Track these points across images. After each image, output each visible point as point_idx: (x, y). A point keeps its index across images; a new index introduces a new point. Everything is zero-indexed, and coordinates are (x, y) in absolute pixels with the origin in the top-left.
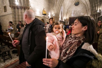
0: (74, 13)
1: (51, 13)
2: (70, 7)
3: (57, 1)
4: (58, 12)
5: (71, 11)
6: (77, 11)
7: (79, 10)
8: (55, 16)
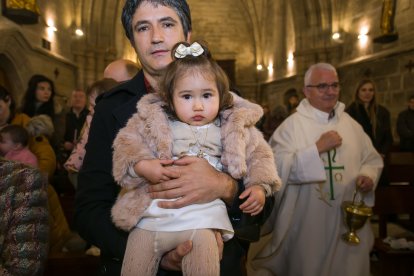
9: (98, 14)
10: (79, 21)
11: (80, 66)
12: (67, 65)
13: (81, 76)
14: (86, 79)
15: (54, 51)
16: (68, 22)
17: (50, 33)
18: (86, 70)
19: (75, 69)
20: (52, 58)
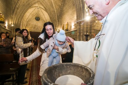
0: (34, 28)
1: (8, 22)
2: (30, 20)
3: (18, 9)
4: (18, 22)
5: (31, 24)
6: (38, 26)
7: (40, 25)
8: (14, 27)
9: (17, 22)
10: (13, 23)
11: (12, 31)
12: (9, 31)
13: (12, 33)
14: (13, 34)
15: (7, 28)
16: (10, 23)
17: (6, 25)
18: (13, 32)
19: (11, 32)
20: (6, 29)
